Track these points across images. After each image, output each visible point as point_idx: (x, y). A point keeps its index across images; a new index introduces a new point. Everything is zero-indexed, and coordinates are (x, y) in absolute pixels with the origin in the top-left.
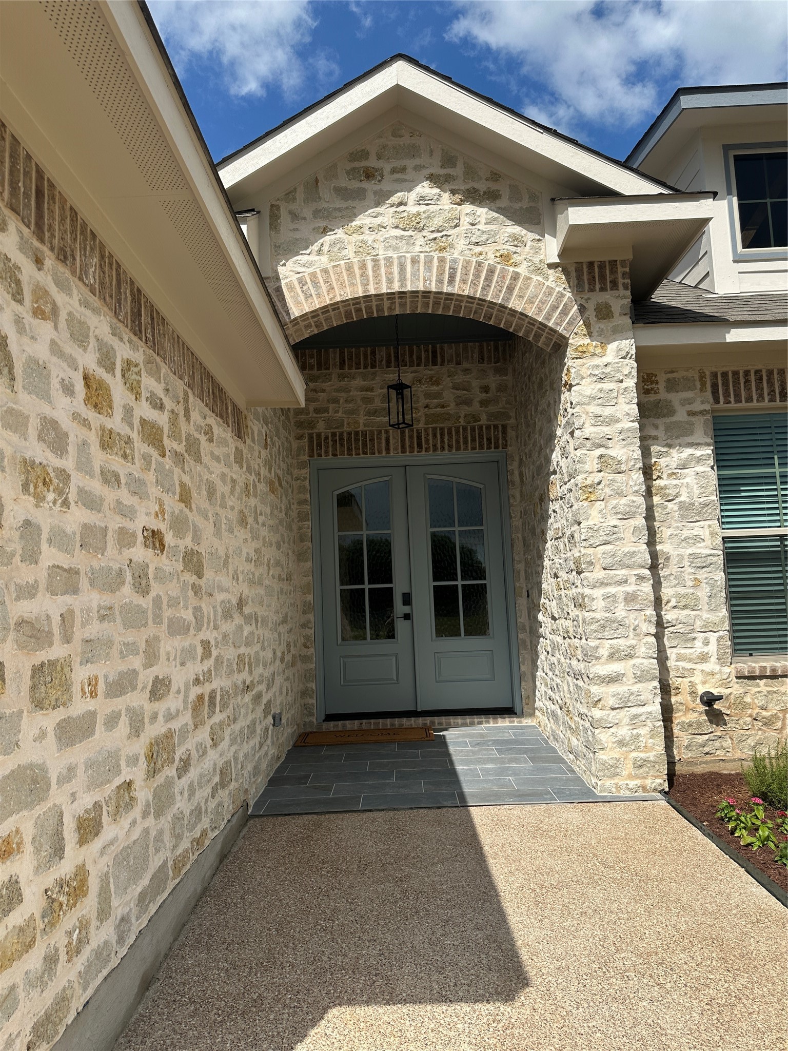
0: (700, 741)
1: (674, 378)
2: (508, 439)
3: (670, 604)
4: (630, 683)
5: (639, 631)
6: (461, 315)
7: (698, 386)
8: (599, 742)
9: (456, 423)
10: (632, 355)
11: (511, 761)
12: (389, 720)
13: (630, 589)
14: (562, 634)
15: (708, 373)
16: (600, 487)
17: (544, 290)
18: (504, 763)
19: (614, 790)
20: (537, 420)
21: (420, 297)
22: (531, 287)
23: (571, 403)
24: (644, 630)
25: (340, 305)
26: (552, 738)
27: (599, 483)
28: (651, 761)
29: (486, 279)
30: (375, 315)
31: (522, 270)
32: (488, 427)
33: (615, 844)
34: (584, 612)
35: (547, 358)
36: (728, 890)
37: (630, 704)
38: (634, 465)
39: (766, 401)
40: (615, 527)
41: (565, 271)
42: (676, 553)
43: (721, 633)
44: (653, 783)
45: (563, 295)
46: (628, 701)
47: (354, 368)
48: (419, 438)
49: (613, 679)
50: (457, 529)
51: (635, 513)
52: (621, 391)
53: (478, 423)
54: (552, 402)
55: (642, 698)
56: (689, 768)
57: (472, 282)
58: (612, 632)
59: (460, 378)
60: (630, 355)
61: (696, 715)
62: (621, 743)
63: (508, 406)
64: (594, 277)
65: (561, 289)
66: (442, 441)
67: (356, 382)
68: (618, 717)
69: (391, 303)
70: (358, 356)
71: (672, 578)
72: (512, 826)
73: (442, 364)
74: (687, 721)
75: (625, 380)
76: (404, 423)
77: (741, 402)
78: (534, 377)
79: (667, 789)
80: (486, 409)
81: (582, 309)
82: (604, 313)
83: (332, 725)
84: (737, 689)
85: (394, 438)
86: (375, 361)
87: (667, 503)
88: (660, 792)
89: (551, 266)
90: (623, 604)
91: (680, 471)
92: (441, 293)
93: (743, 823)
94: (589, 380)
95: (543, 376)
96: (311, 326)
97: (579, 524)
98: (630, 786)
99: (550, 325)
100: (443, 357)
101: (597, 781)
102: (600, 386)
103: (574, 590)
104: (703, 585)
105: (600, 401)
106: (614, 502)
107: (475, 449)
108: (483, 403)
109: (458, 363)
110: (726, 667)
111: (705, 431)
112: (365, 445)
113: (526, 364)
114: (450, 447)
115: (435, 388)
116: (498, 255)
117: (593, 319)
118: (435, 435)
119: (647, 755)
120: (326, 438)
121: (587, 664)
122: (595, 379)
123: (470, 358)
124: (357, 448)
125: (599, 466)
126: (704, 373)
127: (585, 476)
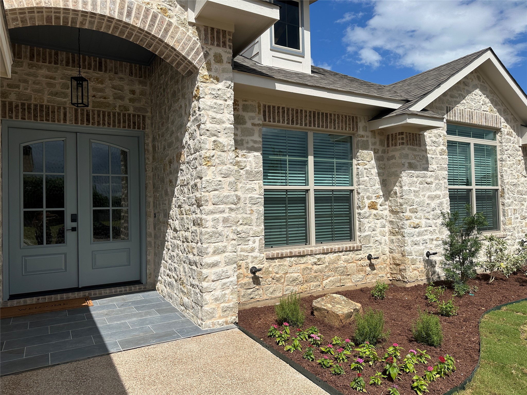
0: (249, 292)
1: (247, 104)
2: (146, 124)
3: (239, 223)
4: (222, 266)
5: (229, 238)
6: (131, 40)
7: (257, 111)
8: (205, 300)
9: (113, 109)
10: (232, 87)
11: (146, 314)
12: (59, 295)
13: (225, 215)
14: (181, 239)
15: (262, 105)
16: (213, 158)
17: (186, 37)
18: (142, 316)
19: (211, 326)
20: (170, 116)
21: (105, 20)
22: (179, 33)
23: (199, 108)
24: (231, 237)
25: (44, 10)
26: (167, 297)
27: (213, 156)
28: (231, 307)
29: (151, 20)
30: (69, 25)
31: (174, 21)
32: (134, 116)
33: (222, 361)
34: (201, 228)
35: (180, 79)
36: (287, 380)
37: (222, 278)
38: (231, 148)
39: (286, 123)
40: (220, 181)
41: (198, 29)
42: (244, 196)
43: (261, 237)
44: (231, 319)
45: (197, 43)
46: (222, 276)
47: (41, 61)
48: (88, 115)
49: (215, 265)
50: (111, 175)
51: (230, 174)
52: (226, 106)
53: (128, 112)
54: (183, 106)
55: (228, 274)
56: (244, 307)
57: (142, 20)
58: (215, 239)
59: (117, 82)
60: (231, 87)
61: (248, 279)
62: (216, 299)
63: (146, 105)
64: (214, 37)
65: (196, 39)
66: (104, 120)
67: (42, 71)
68: (216, 285)
69: (84, 19)
70: (44, 54)
71: (241, 209)
72: (159, 359)
73: (106, 71)
74: (244, 283)
75: (228, 100)
76: (82, 103)
77: (275, 122)
78: (169, 90)
79: (237, 321)
80: (133, 104)
81: (206, 55)
82: (218, 59)
83: (15, 302)
84: (266, 264)
85: (70, 113)
86: (58, 60)
87: (240, 170)
88: (234, 323)
89: (191, 24)
90: (222, 224)
91: (247, 154)
92: (121, 21)
93: (284, 338)
94: (209, 96)
95: (176, 90)
96: (17, 20)
97: (201, 178)
98: (220, 323)
99: (189, 58)
100: (106, 67)
101: (202, 322)
102: (215, 101)
103: (194, 215)
104: (255, 213)
105: (215, 110)
106: (220, 167)
107: (125, 127)
108: (131, 100)
109: (116, 73)
110: (262, 254)
111: (259, 134)
112: (48, 115)
113: (162, 82)
114: (109, 124)
115: (100, 86)
116: (160, 8)
117: (213, 62)
118: (99, 115)
119: (229, 304)
120: (17, 106)
121: (201, 257)
122: (213, 96)
123: (124, 72)
124: (41, 116)
125: (213, 146)
126: (260, 104)
127: (206, 151)
